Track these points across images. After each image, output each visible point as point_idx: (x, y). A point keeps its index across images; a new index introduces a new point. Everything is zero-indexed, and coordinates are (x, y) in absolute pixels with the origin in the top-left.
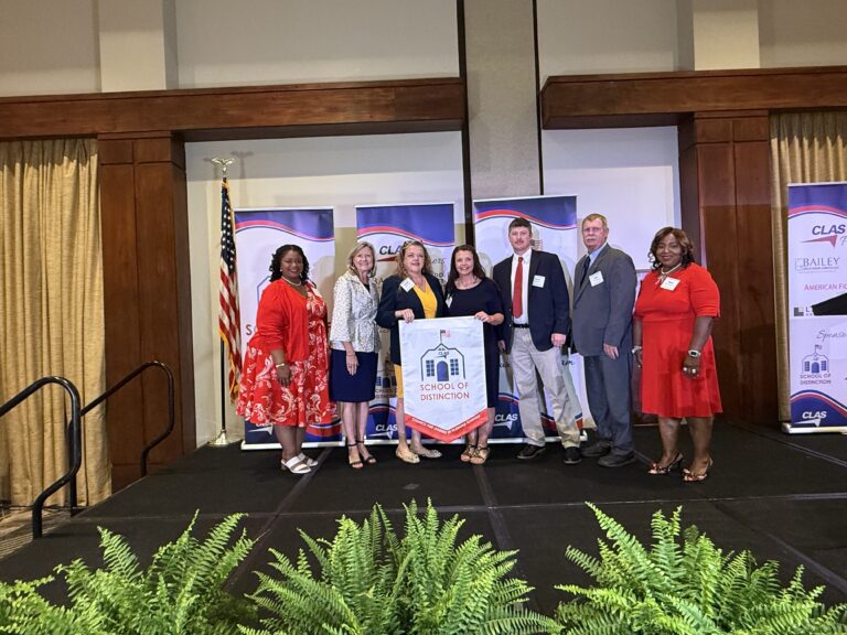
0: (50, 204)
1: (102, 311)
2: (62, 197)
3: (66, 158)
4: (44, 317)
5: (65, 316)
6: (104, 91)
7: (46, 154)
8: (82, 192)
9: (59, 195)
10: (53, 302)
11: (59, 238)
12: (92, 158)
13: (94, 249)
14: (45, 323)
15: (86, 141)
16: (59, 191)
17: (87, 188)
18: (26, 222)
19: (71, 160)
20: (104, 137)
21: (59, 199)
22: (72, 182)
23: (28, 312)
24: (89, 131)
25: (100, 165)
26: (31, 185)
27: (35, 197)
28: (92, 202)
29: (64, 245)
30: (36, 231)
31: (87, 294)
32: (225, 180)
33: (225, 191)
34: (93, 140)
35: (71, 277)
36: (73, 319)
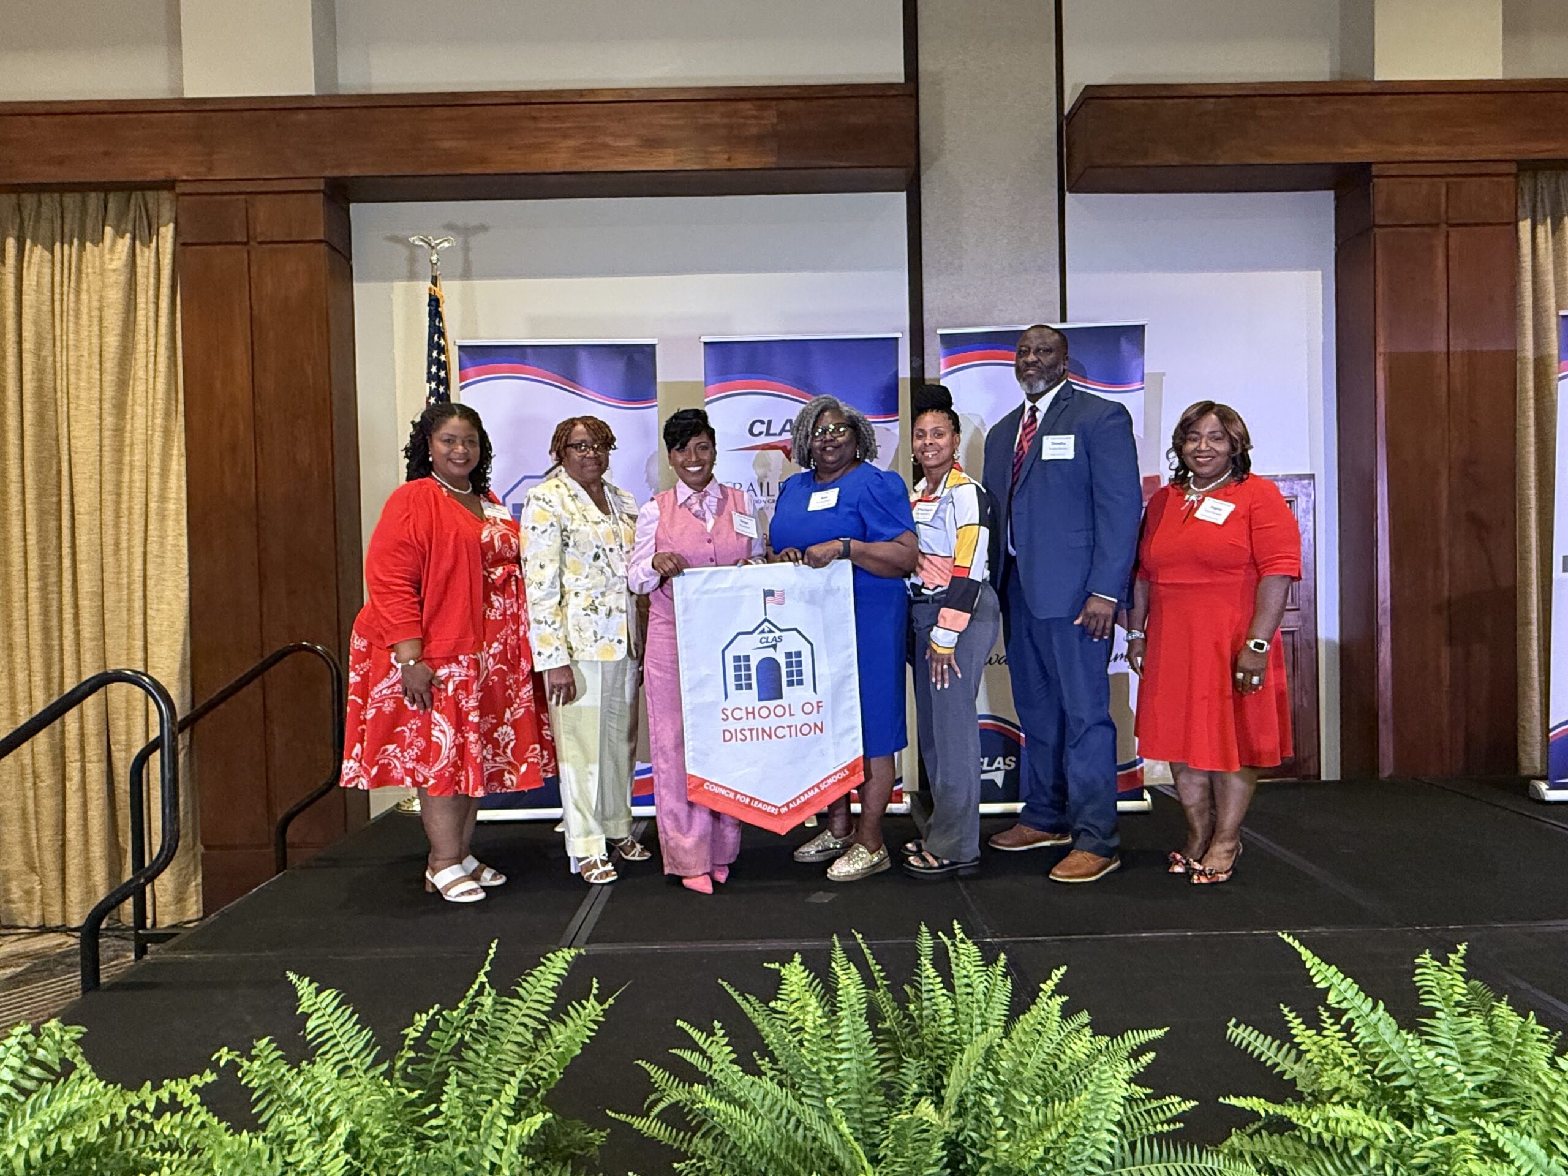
0: (77, 323)
1: (184, 541)
2: (101, 310)
3: (108, 230)
4: (66, 551)
5: (109, 550)
6: (188, 94)
7: (68, 220)
8: (141, 299)
9: (95, 304)
10: (84, 520)
11: (95, 393)
12: (163, 230)
13: (167, 415)
14: (67, 562)
15: (150, 195)
16: (95, 297)
17: (151, 293)
18: (28, 358)
19: (119, 233)
20: (188, 188)
21: (95, 313)
22: (122, 279)
23: (32, 540)
24: (160, 175)
25: (181, 245)
26: (38, 283)
27: (46, 308)
28: (164, 320)
29: (107, 406)
30: (49, 377)
31: (153, 505)
32: (435, 281)
33: (434, 302)
34: (165, 195)
35: (119, 471)
36: (124, 554)
